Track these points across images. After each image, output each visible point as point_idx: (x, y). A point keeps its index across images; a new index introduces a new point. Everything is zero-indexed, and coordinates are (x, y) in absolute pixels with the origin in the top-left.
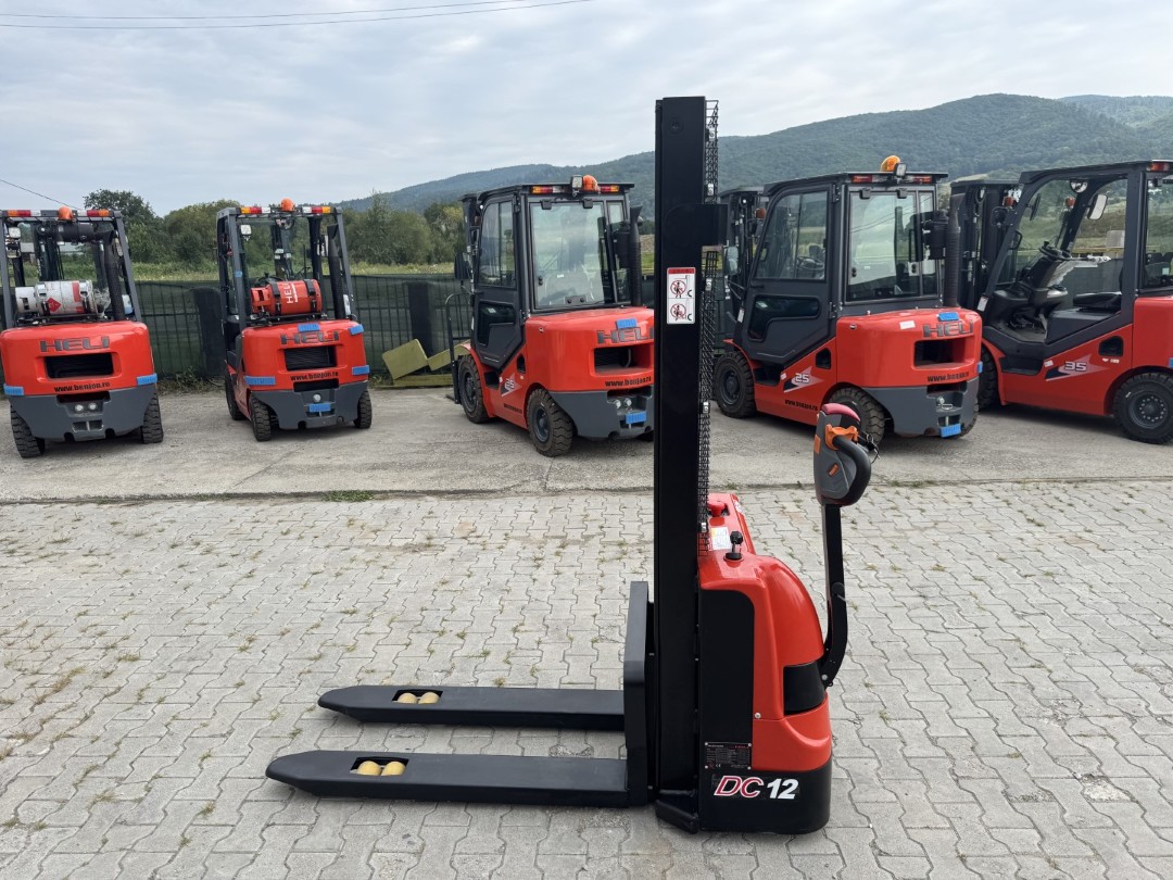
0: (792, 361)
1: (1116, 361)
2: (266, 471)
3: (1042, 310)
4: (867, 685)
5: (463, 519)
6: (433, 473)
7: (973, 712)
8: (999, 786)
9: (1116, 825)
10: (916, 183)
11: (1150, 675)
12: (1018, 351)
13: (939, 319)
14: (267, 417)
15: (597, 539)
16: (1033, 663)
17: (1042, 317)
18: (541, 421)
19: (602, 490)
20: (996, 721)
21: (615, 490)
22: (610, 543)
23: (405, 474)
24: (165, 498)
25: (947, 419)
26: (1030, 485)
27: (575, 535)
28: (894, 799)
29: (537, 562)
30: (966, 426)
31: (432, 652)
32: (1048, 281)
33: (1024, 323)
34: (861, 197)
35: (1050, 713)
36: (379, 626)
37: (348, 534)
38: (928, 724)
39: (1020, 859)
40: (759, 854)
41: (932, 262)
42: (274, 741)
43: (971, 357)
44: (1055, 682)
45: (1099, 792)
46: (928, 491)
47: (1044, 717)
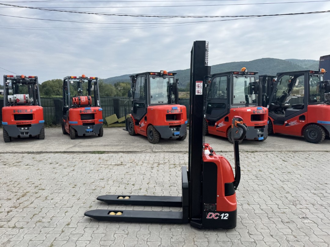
0: (218, 120)
1: (304, 121)
2: (74, 146)
3: (283, 109)
4: (243, 197)
5: (131, 158)
6: (121, 147)
7: (272, 203)
8: (280, 220)
9: (311, 228)
10: (250, 74)
11: (317, 195)
12: (278, 119)
13: (257, 109)
14: (74, 133)
15: (168, 163)
16: (287, 192)
17: (284, 111)
18: (151, 134)
19: (168, 152)
20: (278, 205)
21: (172, 152)
22: (171, 164)
23: (113, 147)
24: (47, 152)
25: (260, 135)
26: (283, 152)
27: (162, 162)
28: (253, 222)
29: (152, 168)
30: (265, 137)
31: (126, 189)
32: (285, 101)
33: (279, 112)
34: (236, 78)
35: (292, 203)
36: (110, 182)
37: (99, 162)
38: (260, 206)
39: (286, 236)
40: (218, 234)
41: (255, 95)
42: (85, 209)
43: (266, 119)
44: (293, 197)
45: (306, 221)
46: (256, 153)
47: (290, 204)
